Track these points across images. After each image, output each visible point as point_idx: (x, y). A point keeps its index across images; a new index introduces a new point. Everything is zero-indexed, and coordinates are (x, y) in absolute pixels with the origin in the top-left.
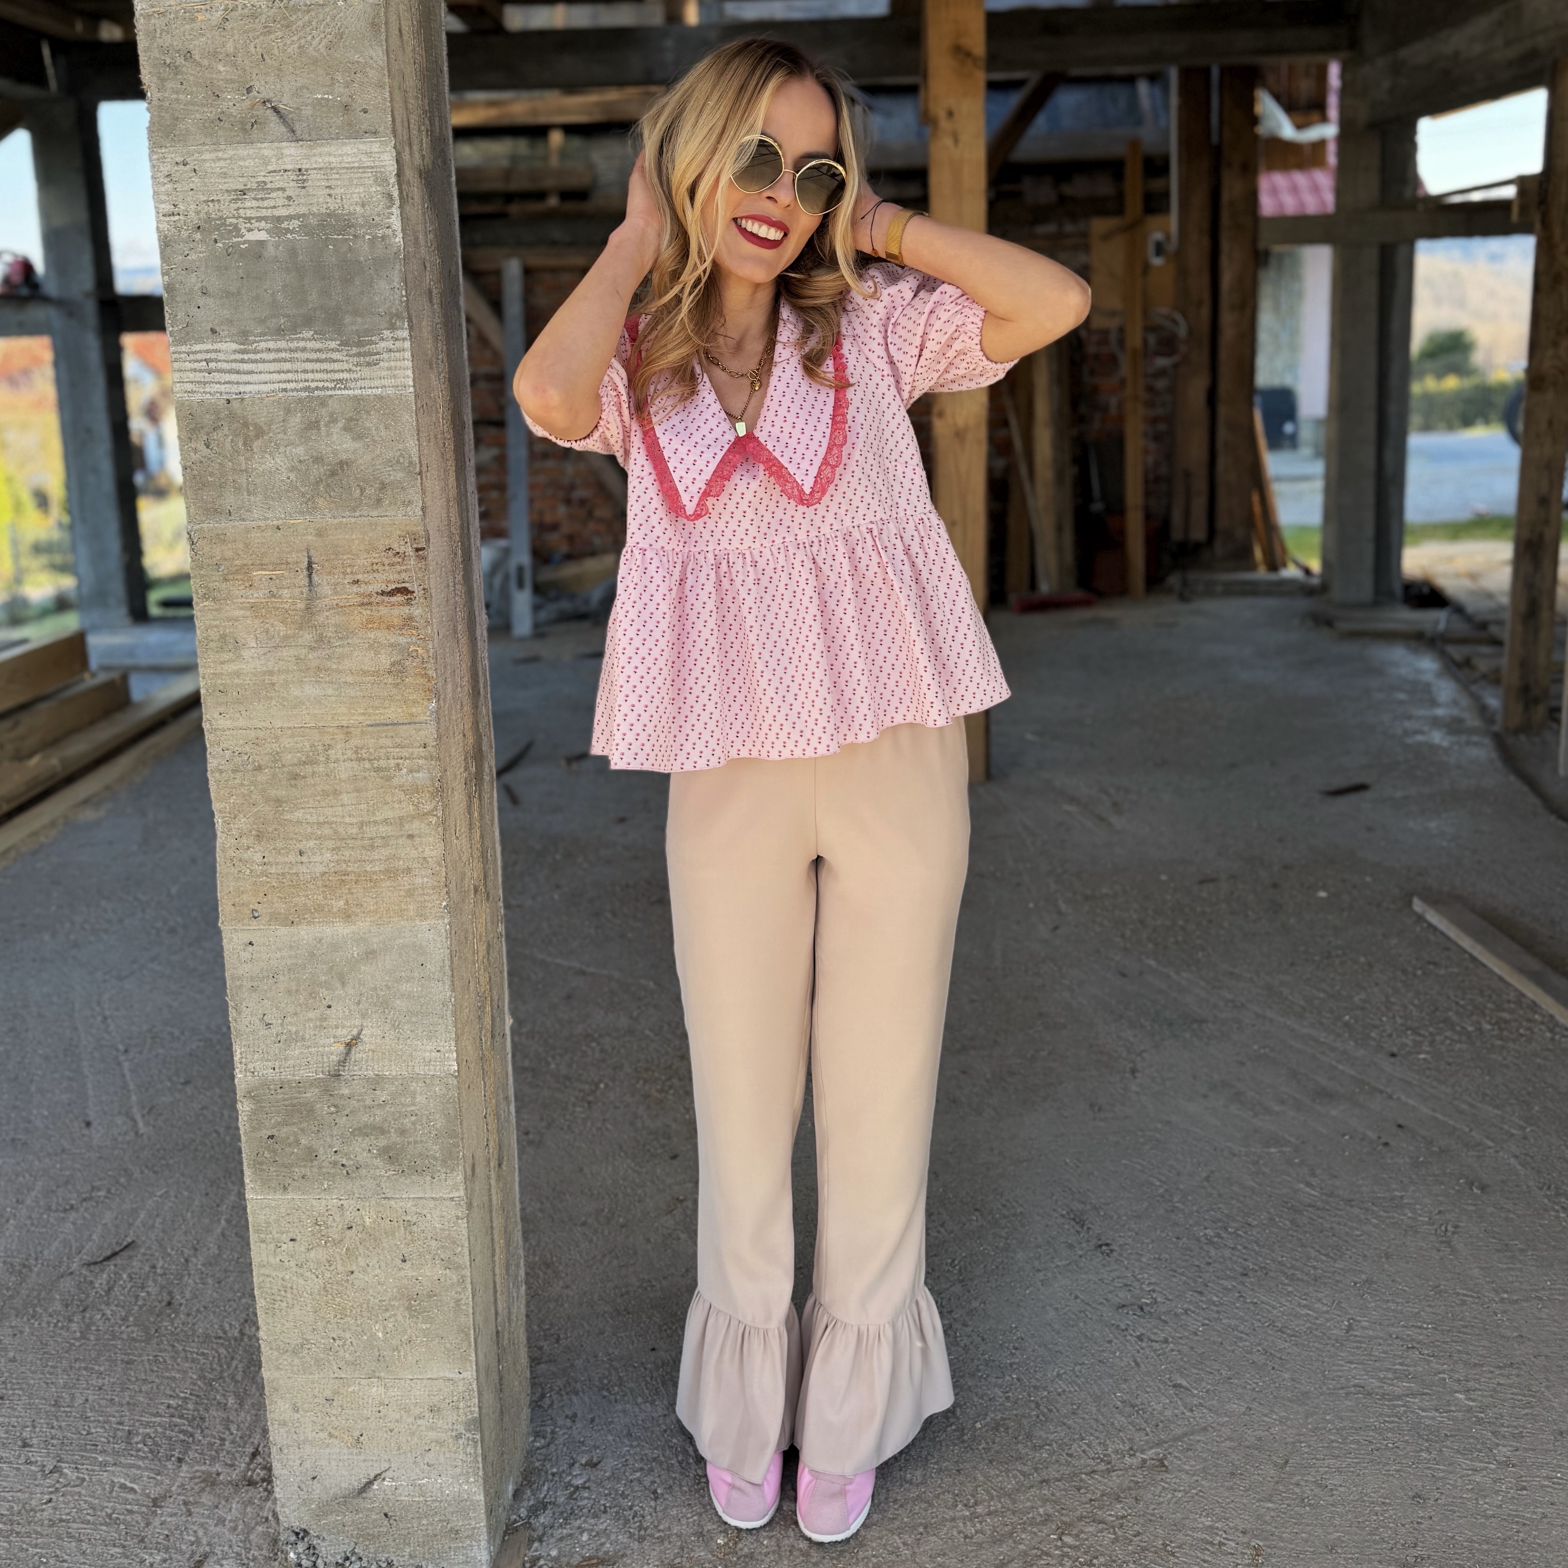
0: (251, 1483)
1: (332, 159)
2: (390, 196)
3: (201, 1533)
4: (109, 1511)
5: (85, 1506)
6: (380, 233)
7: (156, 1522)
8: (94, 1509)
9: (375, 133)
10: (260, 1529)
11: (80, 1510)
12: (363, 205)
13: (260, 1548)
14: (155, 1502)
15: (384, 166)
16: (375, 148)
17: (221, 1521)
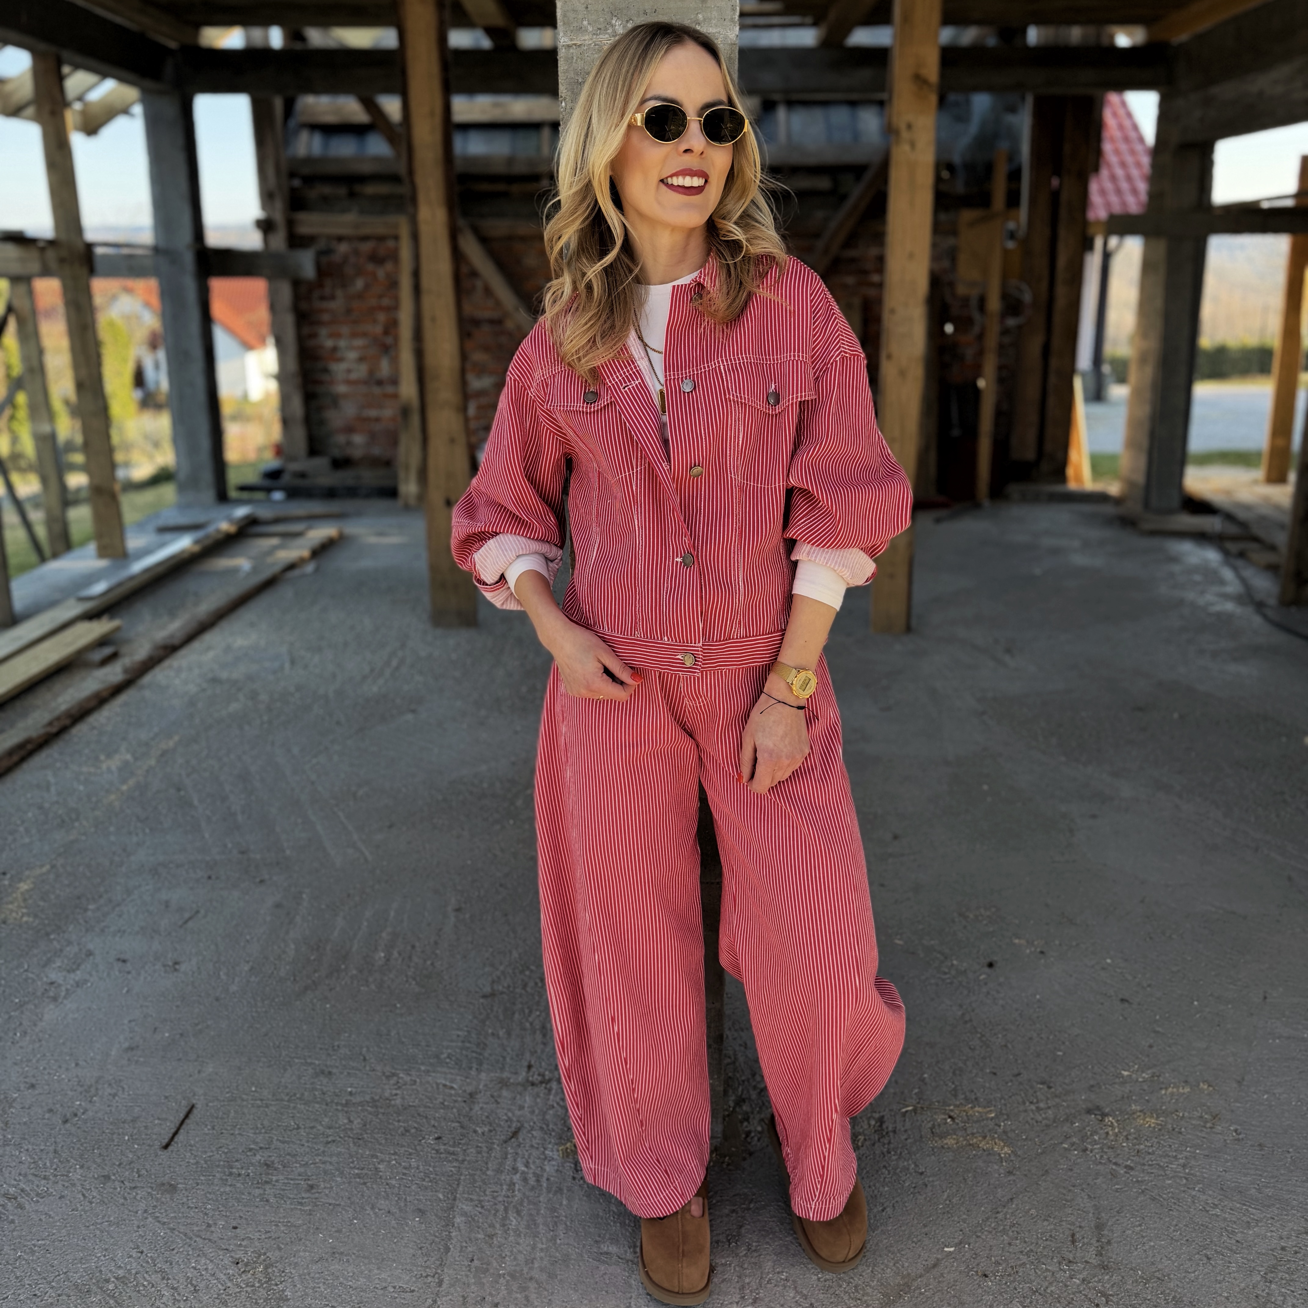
0: (533, 1084)
3: (510, 1114)
4: (441, 1100)
5: (424, 1097)
7: (477, 1108)
8: (430, 1099)
10: (551, 1112)
11: (421, 1100)
13: (556, 1124)
14: (471, 1095)
17: (521, 1108)
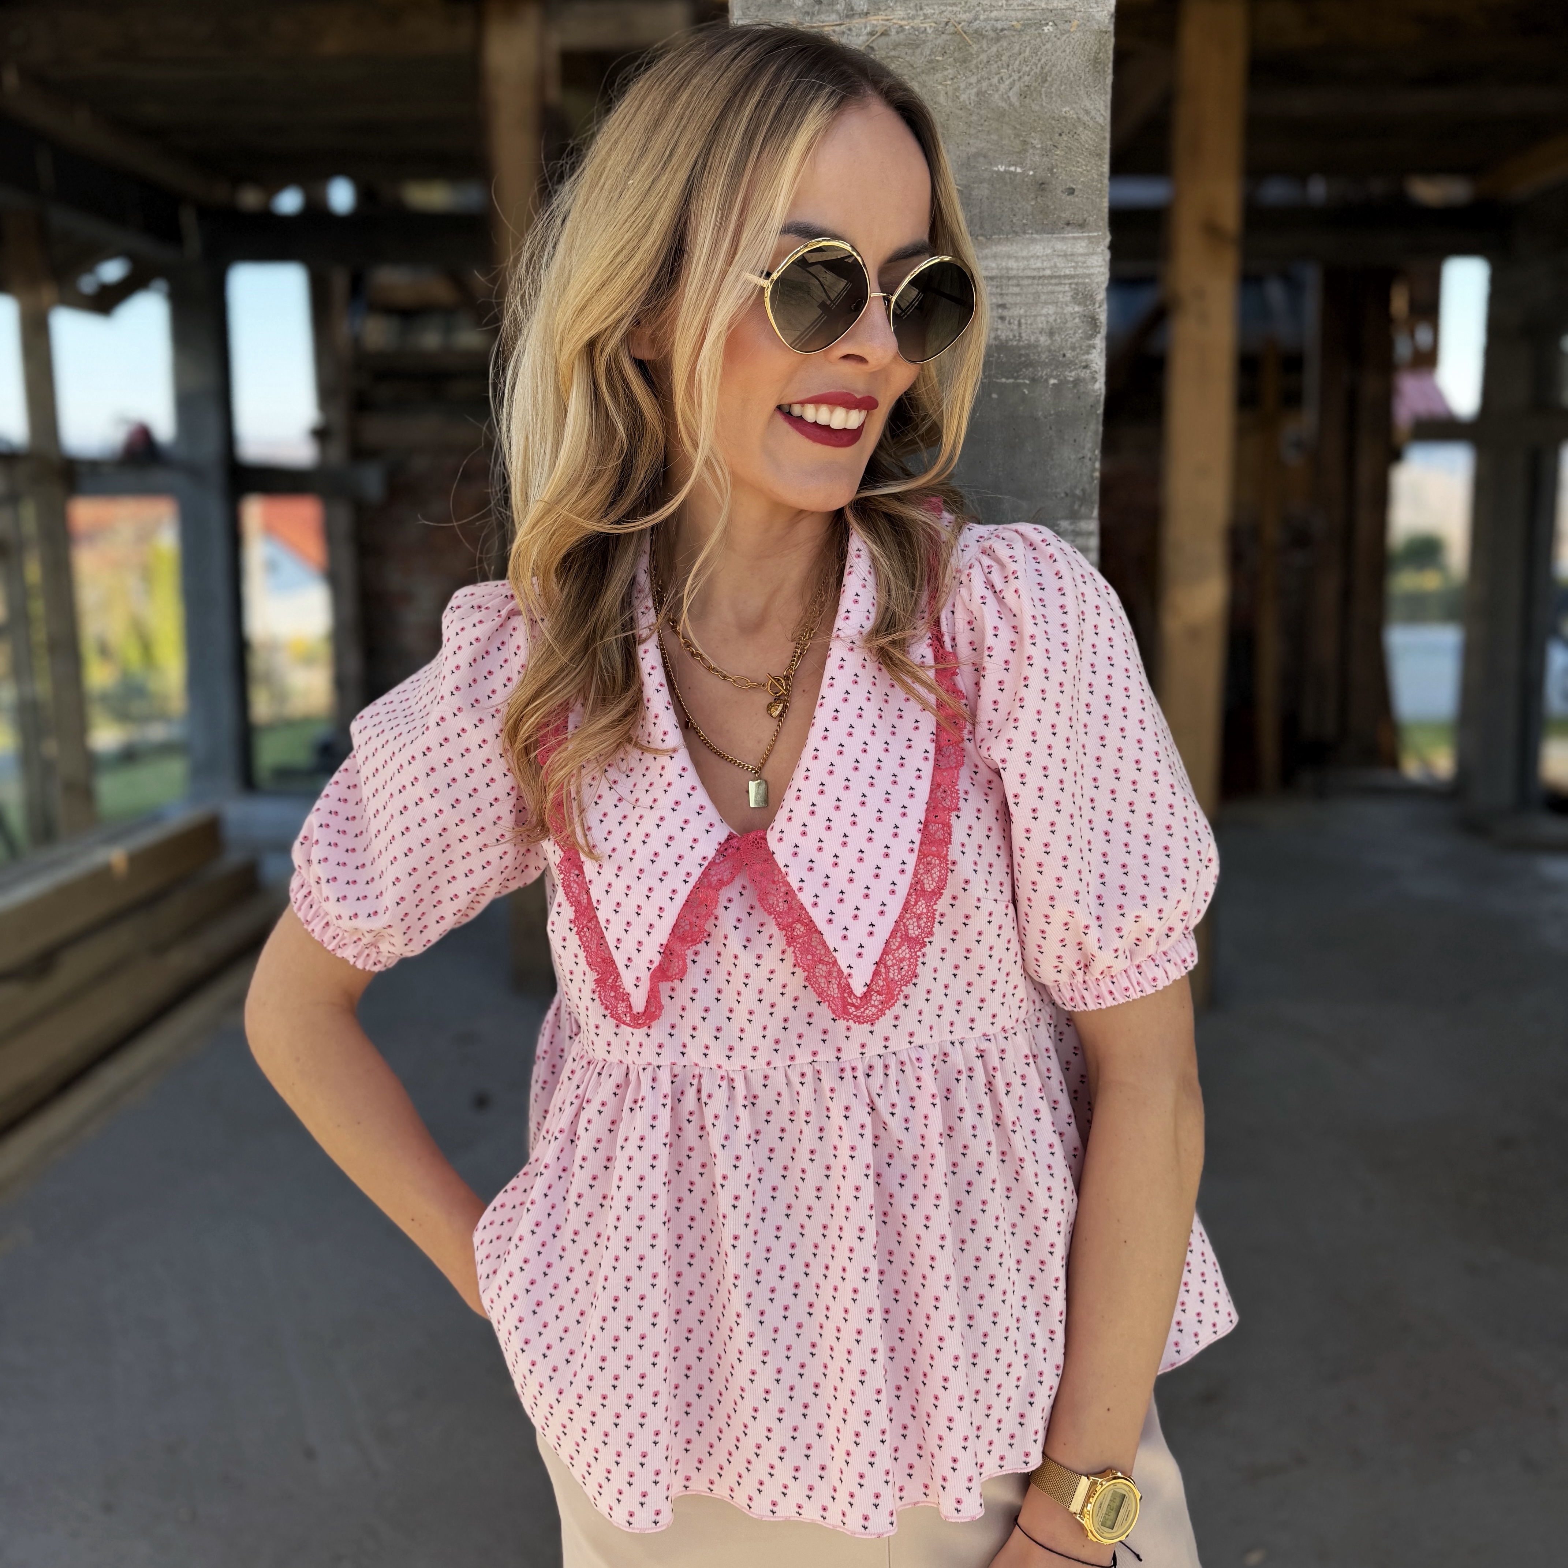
1: (1012, 263)
2: (1093, 321)
6: (1071, 376)
9: (1082, 225)
12: (1051, 334)
15: (1089, 276)
16: (1081, 247)
